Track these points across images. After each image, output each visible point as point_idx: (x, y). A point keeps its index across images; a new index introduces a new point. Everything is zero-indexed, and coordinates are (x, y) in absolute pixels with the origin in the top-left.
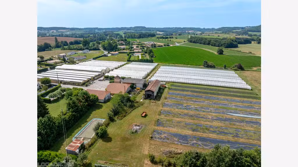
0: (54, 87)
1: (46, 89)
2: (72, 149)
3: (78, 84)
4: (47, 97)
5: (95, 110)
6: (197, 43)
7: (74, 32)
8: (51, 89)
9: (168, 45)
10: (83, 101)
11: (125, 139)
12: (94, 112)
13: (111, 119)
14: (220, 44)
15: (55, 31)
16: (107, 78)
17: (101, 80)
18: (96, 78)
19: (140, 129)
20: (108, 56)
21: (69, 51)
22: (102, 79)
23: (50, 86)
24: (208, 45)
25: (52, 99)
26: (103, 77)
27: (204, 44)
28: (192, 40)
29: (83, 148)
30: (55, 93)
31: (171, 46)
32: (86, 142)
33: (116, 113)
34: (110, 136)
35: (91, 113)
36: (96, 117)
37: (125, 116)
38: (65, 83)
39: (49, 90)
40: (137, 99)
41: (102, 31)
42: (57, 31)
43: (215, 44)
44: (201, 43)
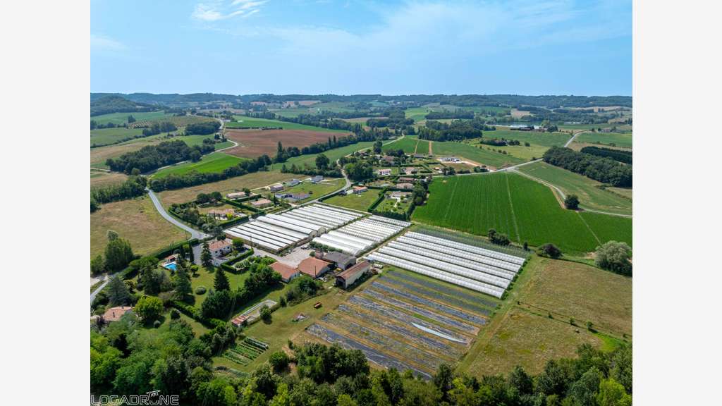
0: (247, 252)
1: (236, 255)
2: (236, 323)
3: (273, 252)
4: (233, 266)
5: (274, 291)
6: (559, 166)
7: (327, 107)
8: (243, 253)
9: (483, 171)
10: (263, 279)
11: (283, 325)
12: (272, 293)
13: (283, 304)
14: (606, 177)
15: (292, 104)
16: (313, 245)
17: (304, 249)
18: (299, 244)
19: (302, 319)
20: (346, 195)
21: (293, 175)
22: (305, 246)
23: (243, 249)
24: (580, 173)
25: (238, 269)
26: (308, 244)
27: (573, 170)
28: (550, 158)
29: (245, 324)
30: (242, 262)
31: (491, 171)
32: (249, 320)
33: (291, 297)
34: (272, 320)
35: (268, 293)
36: (271, 299)
37: (298, 303)
38: (260, 247)
39: (239, 255)
40: (325, 286)
41: (388, 103)
42: (297, 104)
43: (594, 174)
44: (566, 168)
